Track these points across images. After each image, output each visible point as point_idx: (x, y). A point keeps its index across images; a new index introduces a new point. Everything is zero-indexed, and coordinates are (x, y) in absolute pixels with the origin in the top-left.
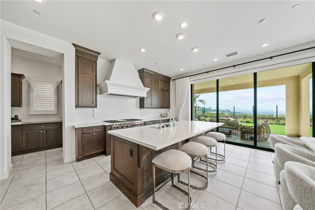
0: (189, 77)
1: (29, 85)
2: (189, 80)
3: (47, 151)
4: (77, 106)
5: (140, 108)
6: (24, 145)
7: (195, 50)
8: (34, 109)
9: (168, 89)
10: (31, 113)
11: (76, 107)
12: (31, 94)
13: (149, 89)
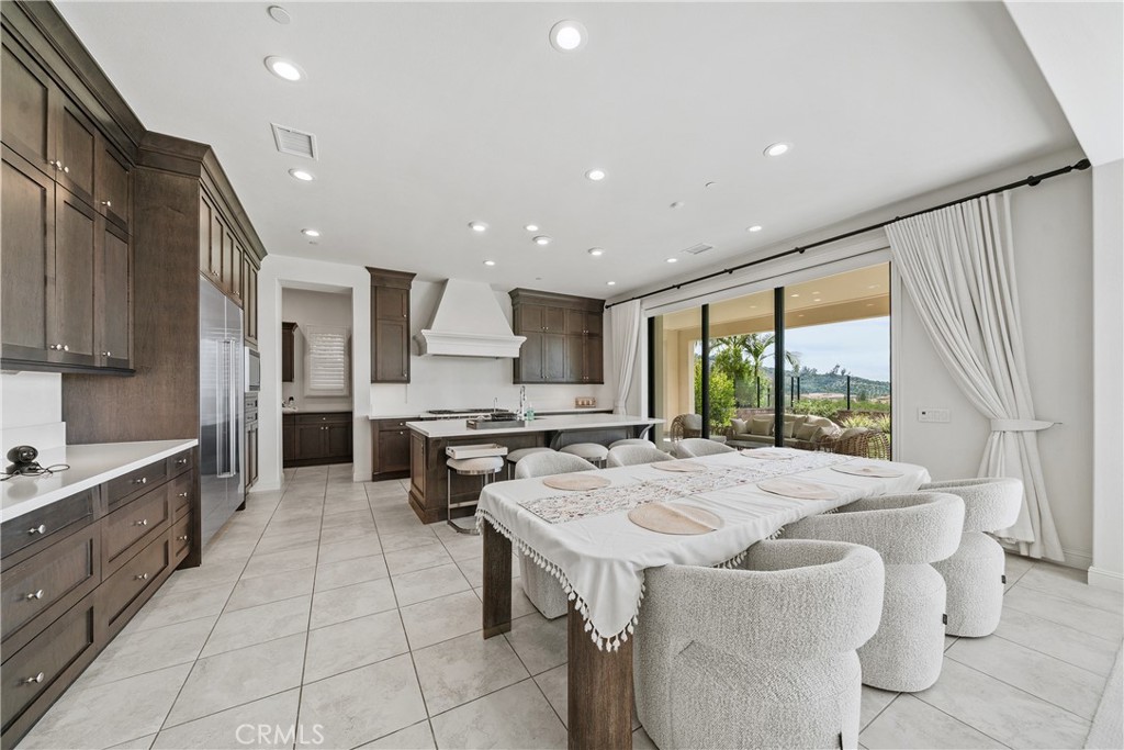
0: (639, 300)
1: (304, 340)
2: (641, 307)
3: (331, 466)
4: (375, 380)
5: (514, 383)
6: (297, 450)
7: (596, 253)
8: (312, 386)
9: (597, 332)
10: (308, 393)
11: (372, 382)
12: (307, 358)
13: (524, 339)
